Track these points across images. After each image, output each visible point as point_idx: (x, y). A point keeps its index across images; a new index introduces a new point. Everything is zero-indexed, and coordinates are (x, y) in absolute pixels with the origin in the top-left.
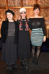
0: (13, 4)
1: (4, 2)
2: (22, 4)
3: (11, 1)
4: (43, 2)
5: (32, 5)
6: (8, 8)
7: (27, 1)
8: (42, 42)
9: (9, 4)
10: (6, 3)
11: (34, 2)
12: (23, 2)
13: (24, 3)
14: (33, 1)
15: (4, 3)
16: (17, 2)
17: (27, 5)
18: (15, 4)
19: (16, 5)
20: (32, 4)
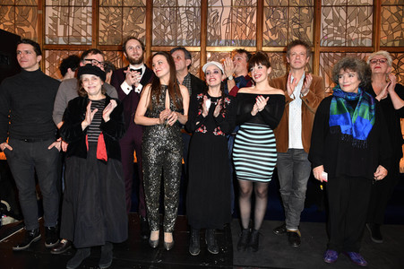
0: (170, 37)
1: (139, 28)
2: (206, 38)
3: (163, 27)
4: (284, 30)
5: (241, 40)
6: (151, 51)
7: (223, 28)
8: (272, 169)
9: (154, 37)
10: (144, 34)
11: (251, 31)
12: (209, 31)
13: (212, 33)
14: (248, 29)
15: (138, 34)
16: (186, 30)
17: (222, 42)
18: (178, 38)
19: (181, 40)
20: (244, 38)
